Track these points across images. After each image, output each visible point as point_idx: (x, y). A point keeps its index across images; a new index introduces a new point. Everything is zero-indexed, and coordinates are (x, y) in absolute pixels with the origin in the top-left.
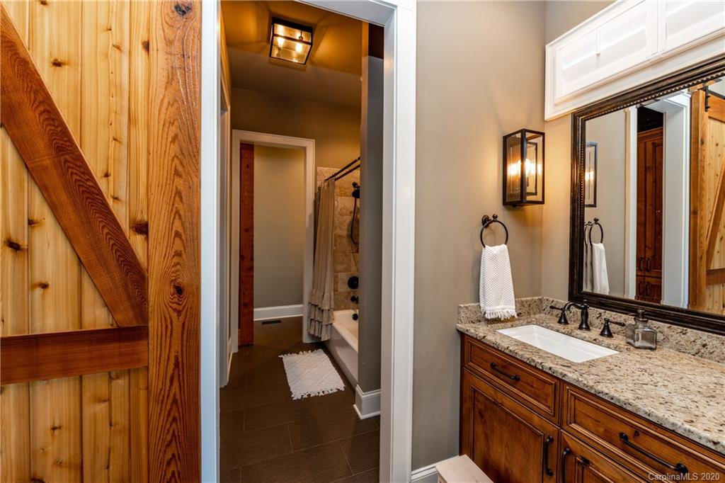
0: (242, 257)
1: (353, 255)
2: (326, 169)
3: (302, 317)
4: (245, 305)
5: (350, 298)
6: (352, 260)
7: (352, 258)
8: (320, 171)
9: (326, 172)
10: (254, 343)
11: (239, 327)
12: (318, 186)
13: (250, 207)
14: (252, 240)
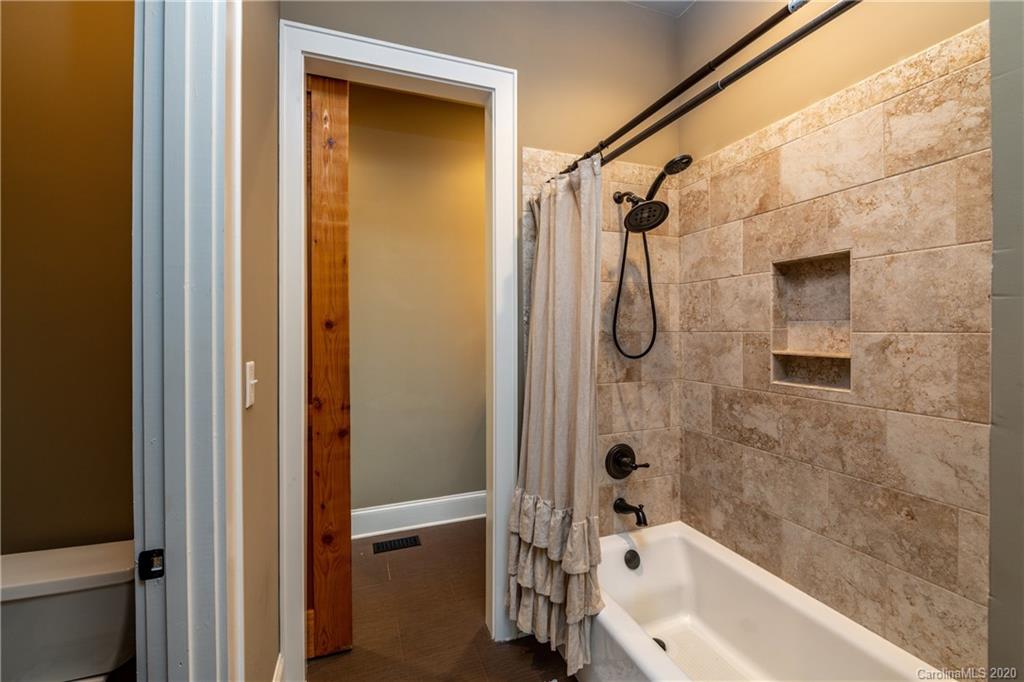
0: (314, 402)
1: (618, 387)
2: (546, 153)
3: (484, 519)
4: (328, 539)
5: (611, 503)
6: (616, 402)
7: (615, 396)
8: (532, 159)
9: (547, 162)
10: (356, 642)
11: (310, 603)
12: (526, 198)
13: (339, 258)
14: (346, 353)
